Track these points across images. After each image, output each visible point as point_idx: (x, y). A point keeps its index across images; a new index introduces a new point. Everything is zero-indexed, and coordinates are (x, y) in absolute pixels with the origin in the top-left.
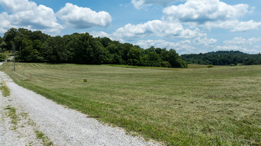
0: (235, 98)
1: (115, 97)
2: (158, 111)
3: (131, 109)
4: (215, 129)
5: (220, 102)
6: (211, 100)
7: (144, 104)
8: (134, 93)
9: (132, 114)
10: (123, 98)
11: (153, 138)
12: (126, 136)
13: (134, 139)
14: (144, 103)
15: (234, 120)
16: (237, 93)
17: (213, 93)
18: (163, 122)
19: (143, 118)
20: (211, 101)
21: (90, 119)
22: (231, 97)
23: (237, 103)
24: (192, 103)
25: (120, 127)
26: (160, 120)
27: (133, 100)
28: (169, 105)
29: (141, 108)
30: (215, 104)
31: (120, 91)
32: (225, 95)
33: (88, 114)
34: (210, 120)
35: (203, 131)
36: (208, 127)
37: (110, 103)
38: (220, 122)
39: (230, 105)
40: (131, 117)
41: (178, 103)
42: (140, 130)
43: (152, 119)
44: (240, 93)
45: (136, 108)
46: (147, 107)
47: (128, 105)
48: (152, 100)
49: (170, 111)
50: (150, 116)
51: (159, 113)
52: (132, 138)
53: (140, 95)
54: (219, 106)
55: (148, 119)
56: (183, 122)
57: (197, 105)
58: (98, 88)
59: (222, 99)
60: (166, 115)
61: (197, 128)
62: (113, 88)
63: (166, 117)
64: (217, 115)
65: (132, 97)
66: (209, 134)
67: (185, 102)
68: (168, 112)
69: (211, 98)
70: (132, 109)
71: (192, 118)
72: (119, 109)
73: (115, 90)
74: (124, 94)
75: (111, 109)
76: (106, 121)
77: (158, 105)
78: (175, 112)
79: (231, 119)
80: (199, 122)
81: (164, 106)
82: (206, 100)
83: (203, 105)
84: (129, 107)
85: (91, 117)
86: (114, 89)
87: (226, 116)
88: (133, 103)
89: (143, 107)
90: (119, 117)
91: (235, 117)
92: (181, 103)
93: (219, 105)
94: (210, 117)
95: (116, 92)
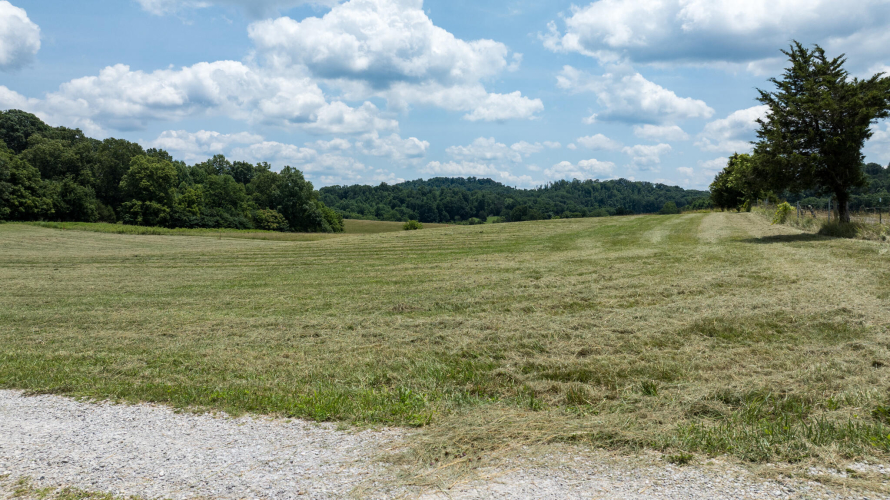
0: (457, 309)
1: (102, 333)
2: (256, 358)
3: (171, 359)
4: (399, 377)
5: (420, 321)
6: (399, 317)
7: (209, 344)
8: (170, 317)
9: (178, 373)
10: (135, 336)
11: (251, 409)
12: (178, 416)
13: (200, 420)
14: (209, 341)
15: (444, 354)
16: (464, 295)
17: (406, 301)
18: (274, 380)
19: (215, 379)
20: (399, 319)
21: (39, 398)
22: (450, 307)
23: (459, 318)
24: (351, 328)
25: (152, 401)
26: (264, 376)
27: (172, 336)
28: (288, 340)
29: (205, 356)
30: (407, 327)
31: (115, 315)
32: (437, 304)
33: (25, 387)
34: (390, 363)
35: (374, 384)
36: (385, 376)
37: (91, 353)
38: (413, 362)
39: (443, 325)
40: (176, 380)
41: (312, 332)
42: (214, 400)
43: (241, 377)
44: (472, 296)
45: (187, 356)
46: (220, 351)
47: (157, 352)
48: (235, 330)
49: (291, 353)
50: (233, 371)
51: (259, 362)
52: (196, 418)
53: (192, 323)
54: (418, 329)
55: (228, 378)
56: (327, 373)
57: (363, 331)
58: (18, 313)
59: (428, 312)
60: (279, 364)
61: (359, 381)
62: (83, 307)
63: (281, 367)
64: (409, 350)
65: (163, 328)
66: (386, 389)
67: (333, 328)
68: (287, 357)
69: (401, 313)
70: (175, 361)
71: (349, 361)
72: (130, 366)
73: (93, 313)
74: (132, 322)
75: (98, 368)
76: (101, 395)
77: (253, 342)
78: (305, 353)
79: (437, 353)
80: (364, 368)
81: (273, 343)
82: (388, 319)
83: (378, 331)
84: (163, 358)
85: (42, 392)
86: (88, 309)
87: (428, 348)
88: (173, 346)
89: (209, 351)
90: (137, 383)
91: (447, 348)
92: (322, 332)
93: (417, 326)
94: (393, 356)
95: (102, 319)
